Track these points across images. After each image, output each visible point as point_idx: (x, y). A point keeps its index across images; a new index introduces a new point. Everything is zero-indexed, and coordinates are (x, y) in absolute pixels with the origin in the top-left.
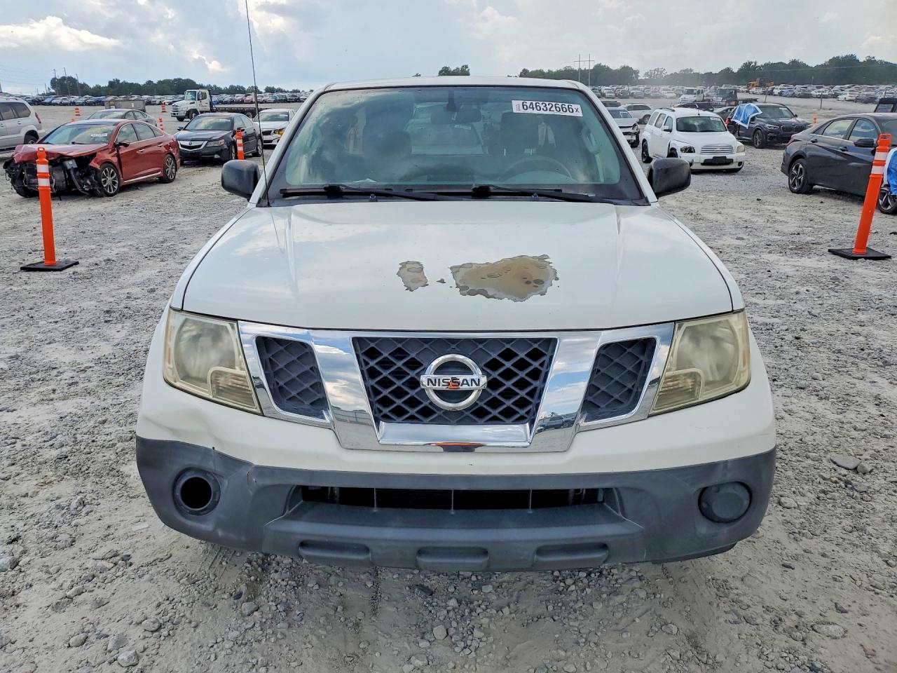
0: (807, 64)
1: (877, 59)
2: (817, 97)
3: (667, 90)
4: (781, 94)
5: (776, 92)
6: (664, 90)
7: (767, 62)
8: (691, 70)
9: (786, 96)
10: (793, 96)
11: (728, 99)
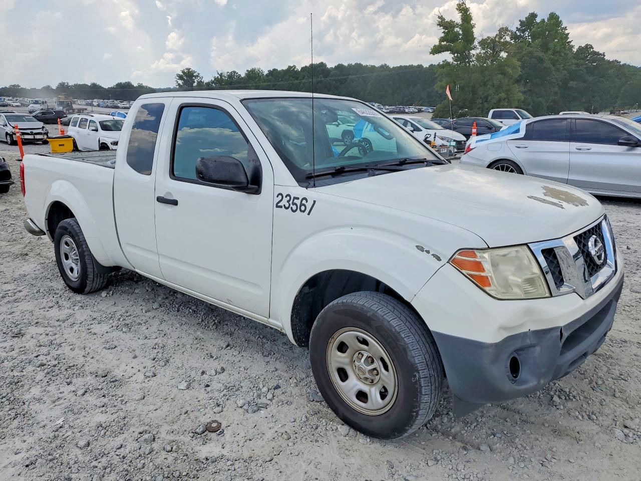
0: (102, 86)
1: (144, 85)
2: (122, 108)
3: (11, 100)
4: (98, 106)
5: (95, 104)
6: (9, 100)
7: (76, 83)
8: (18, 86)
9: (102, 107)
10: (107, 107)
11: (67, 108)
